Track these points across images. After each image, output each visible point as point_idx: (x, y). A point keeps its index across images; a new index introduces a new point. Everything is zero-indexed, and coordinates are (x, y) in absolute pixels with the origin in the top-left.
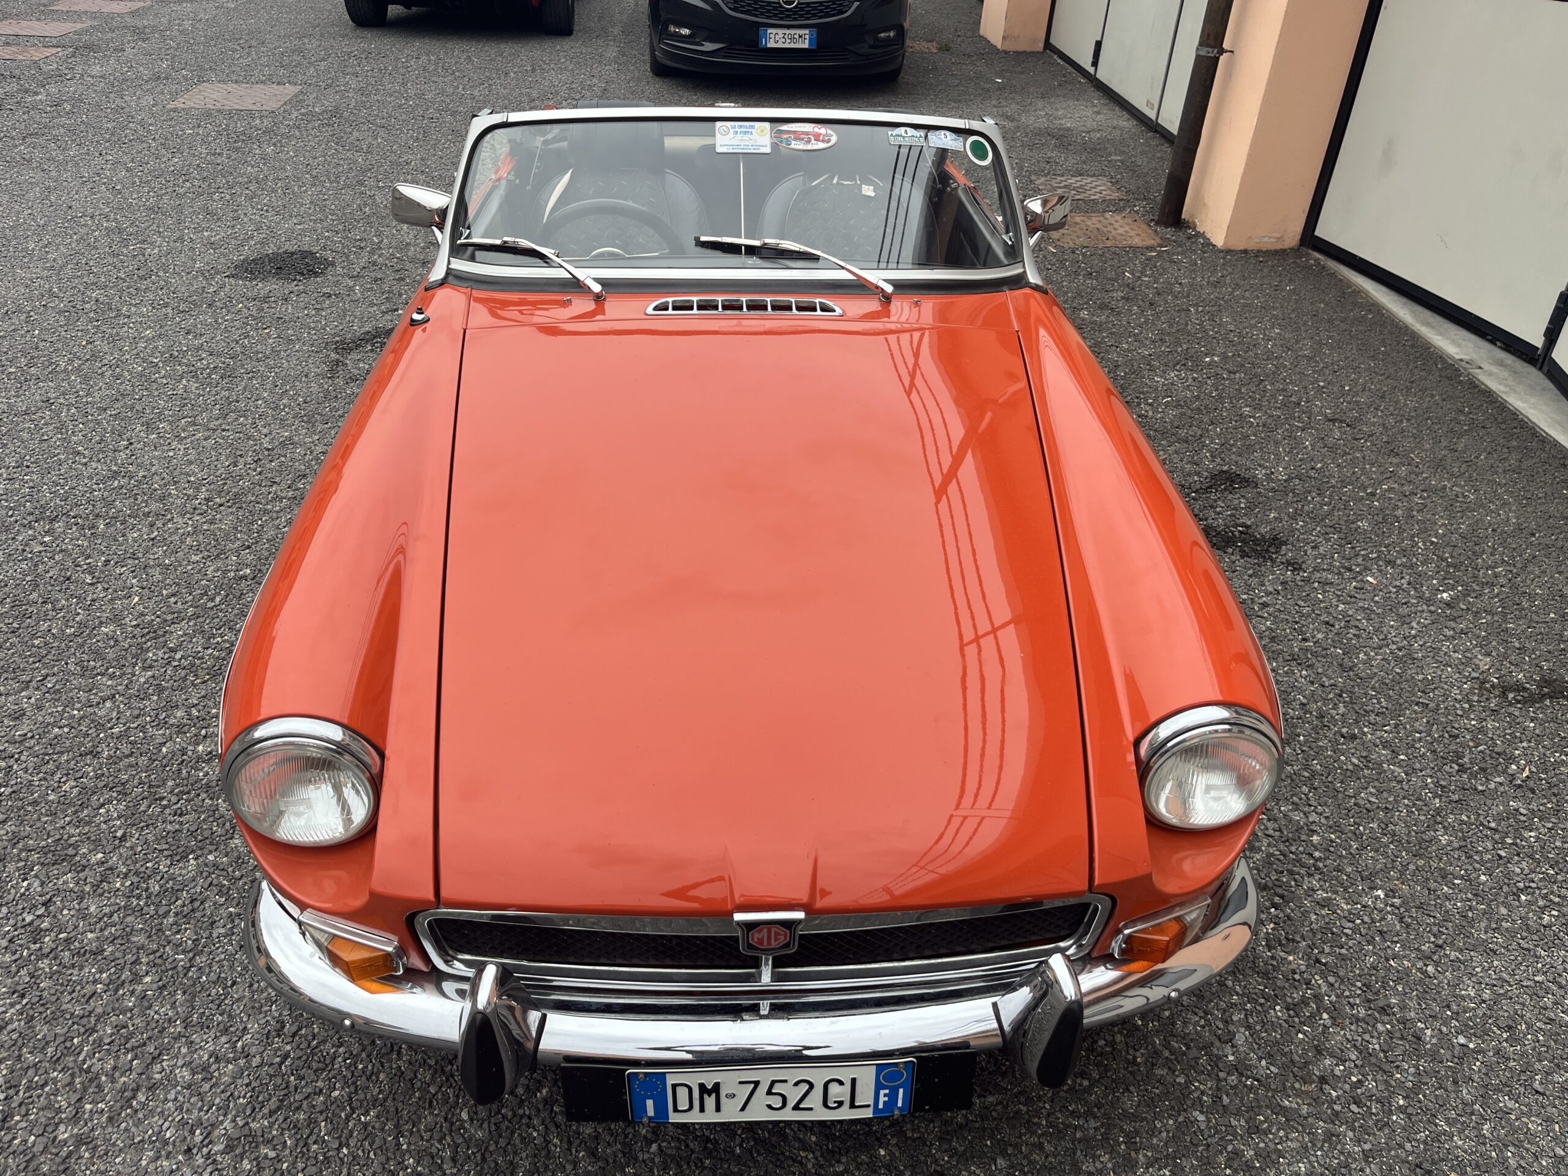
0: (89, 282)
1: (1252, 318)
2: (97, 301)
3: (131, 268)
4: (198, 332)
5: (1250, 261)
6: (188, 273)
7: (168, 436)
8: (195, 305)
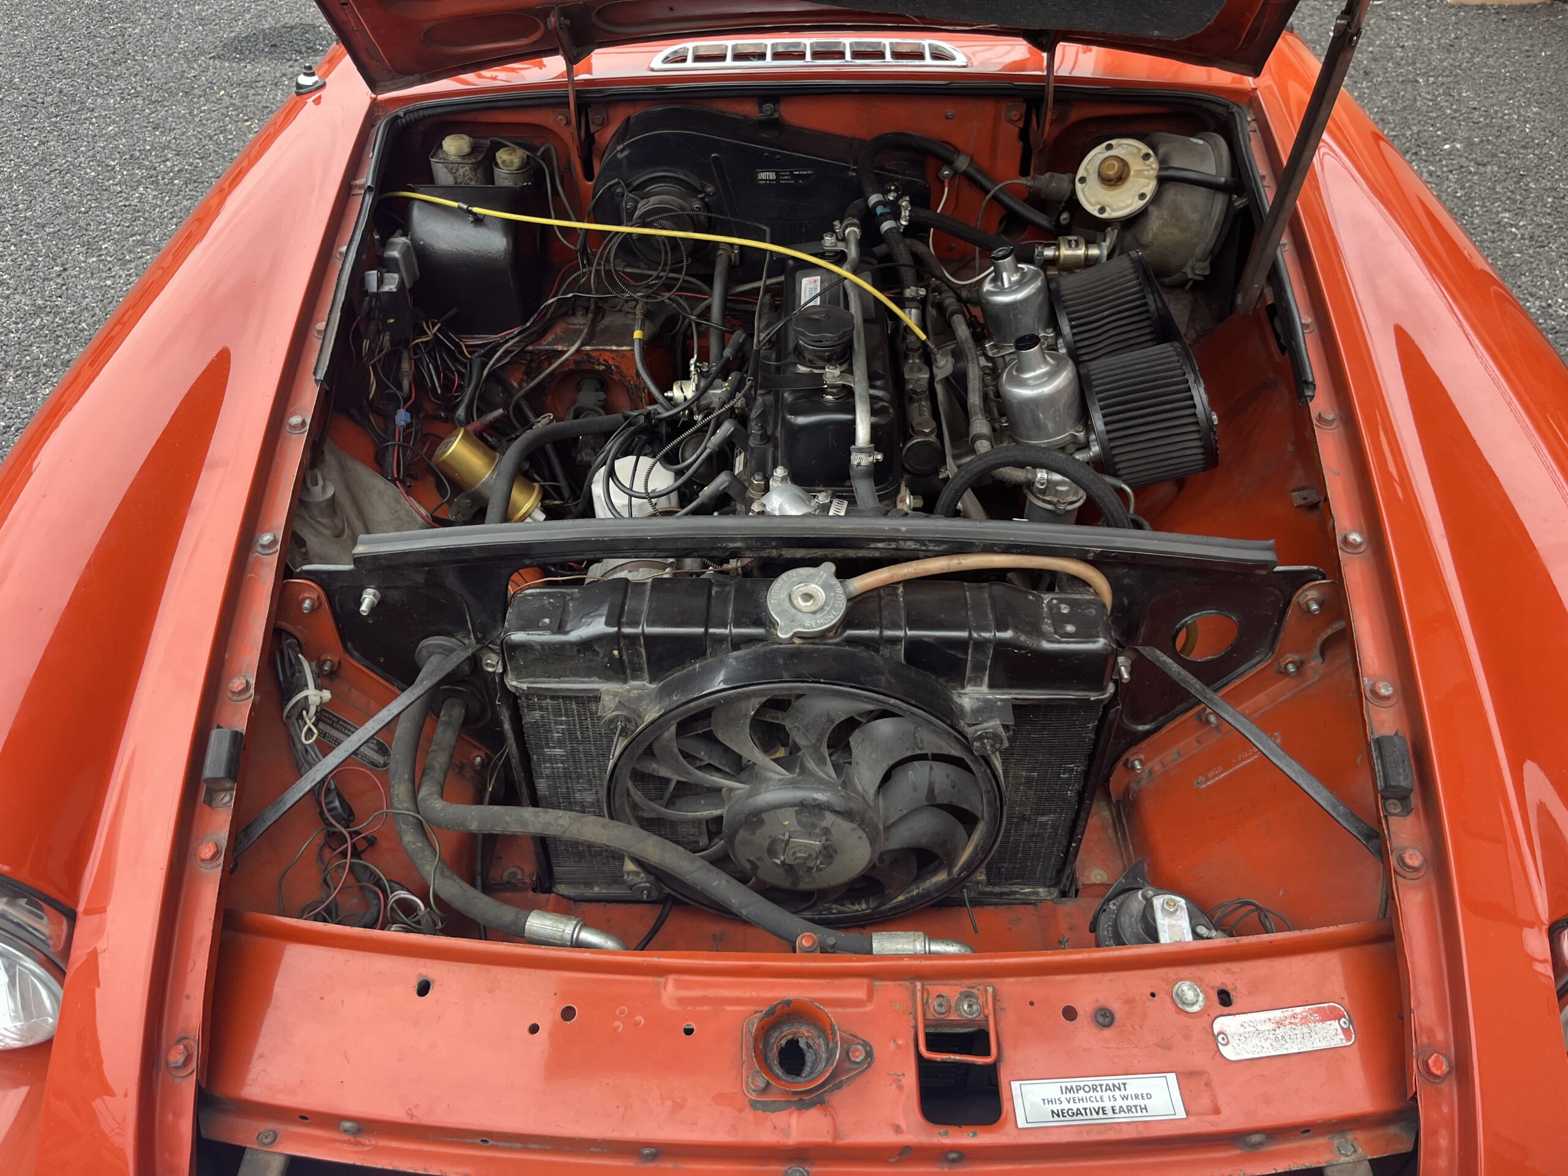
0: (56, 69)
1: (1501, 92)
2: (60, 92)
3: (106, 52)
4: (167, 126)
5: (1490, 19)
6: (169, 55)
7: (109, 259)
8: (170, 94)
